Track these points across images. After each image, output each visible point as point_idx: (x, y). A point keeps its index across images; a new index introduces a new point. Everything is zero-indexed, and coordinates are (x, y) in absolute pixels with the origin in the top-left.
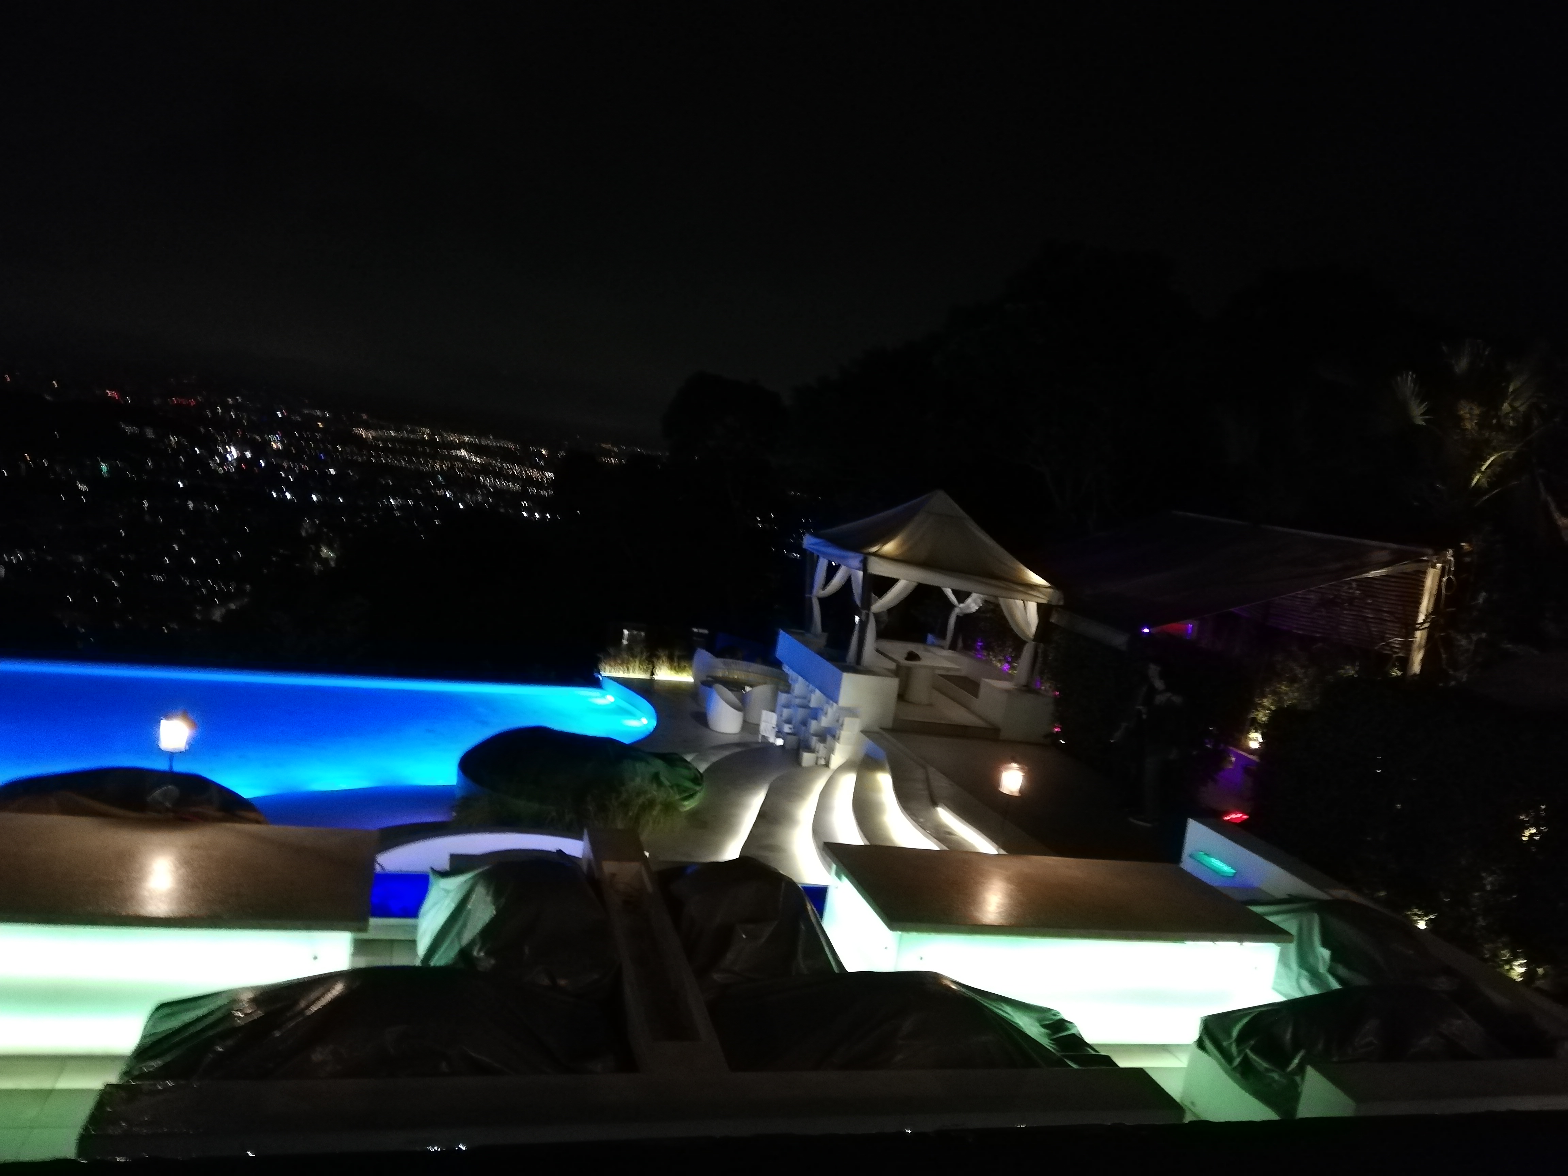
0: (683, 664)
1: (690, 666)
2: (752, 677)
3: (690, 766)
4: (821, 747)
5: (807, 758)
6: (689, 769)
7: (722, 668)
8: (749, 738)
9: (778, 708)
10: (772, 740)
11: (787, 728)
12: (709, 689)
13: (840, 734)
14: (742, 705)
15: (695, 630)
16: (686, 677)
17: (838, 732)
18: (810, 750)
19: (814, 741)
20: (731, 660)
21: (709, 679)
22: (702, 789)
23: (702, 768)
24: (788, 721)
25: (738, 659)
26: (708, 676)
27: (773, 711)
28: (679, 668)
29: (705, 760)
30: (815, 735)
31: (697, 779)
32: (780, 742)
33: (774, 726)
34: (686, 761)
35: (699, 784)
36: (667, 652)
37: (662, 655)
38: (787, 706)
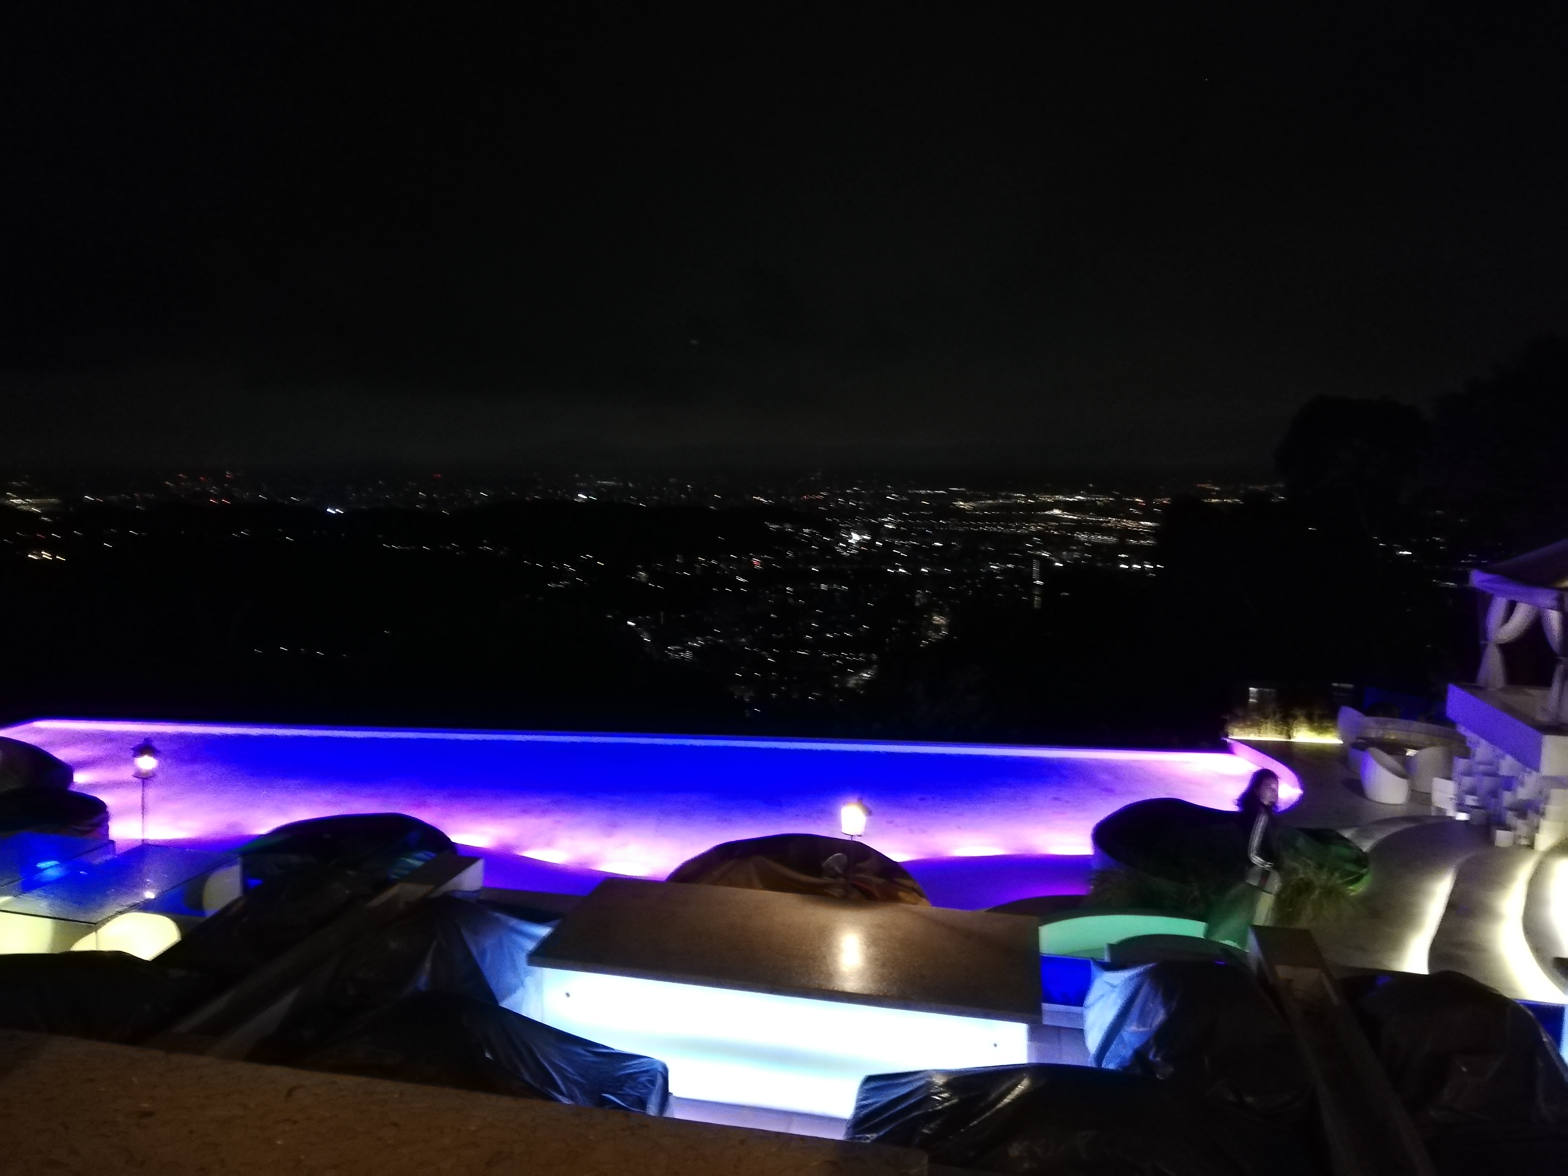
0: (1326, 724)
1: (1335, 726)
2: (1415, 738)
3: (1351, 844)
4: (1519, 823)
5: (1502, 837)
6: (1350, 847)
7: (1374, 728)
8: (1419, 810)
9: (1455, 775)
10: (1451, 813)
11: (1470, 800)
12: (1361, 753)
13: (1544, 809)
14: (1406, 770)
15: (1335, 685)
16: (1331, 739)
17: (1542, 806)
18: (1507, 828)
19: (1510, 817)
20: (1385, 719)
21: (1360, 741)
22: (1367, 872)
23: (1366, 846)
24: (1472, 792)
25: (1394, 717)
26: (1358, 738)
27: (1449, 778)
28: (1321, 729)
29: (1367, 838)
30: (1510, 809)
31: (1362, 860)
32: (1462, 817)
33: (1452, 797)
34: (1343, 838)
35: (1365, 866)
36: (1304, 712)
37: (1298, 713)
38: (1469, 773)
